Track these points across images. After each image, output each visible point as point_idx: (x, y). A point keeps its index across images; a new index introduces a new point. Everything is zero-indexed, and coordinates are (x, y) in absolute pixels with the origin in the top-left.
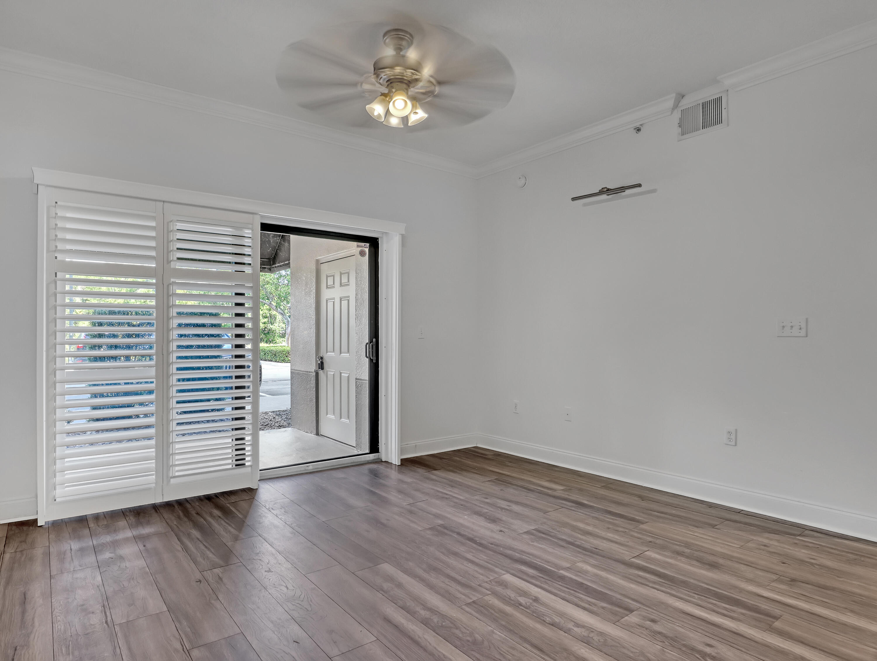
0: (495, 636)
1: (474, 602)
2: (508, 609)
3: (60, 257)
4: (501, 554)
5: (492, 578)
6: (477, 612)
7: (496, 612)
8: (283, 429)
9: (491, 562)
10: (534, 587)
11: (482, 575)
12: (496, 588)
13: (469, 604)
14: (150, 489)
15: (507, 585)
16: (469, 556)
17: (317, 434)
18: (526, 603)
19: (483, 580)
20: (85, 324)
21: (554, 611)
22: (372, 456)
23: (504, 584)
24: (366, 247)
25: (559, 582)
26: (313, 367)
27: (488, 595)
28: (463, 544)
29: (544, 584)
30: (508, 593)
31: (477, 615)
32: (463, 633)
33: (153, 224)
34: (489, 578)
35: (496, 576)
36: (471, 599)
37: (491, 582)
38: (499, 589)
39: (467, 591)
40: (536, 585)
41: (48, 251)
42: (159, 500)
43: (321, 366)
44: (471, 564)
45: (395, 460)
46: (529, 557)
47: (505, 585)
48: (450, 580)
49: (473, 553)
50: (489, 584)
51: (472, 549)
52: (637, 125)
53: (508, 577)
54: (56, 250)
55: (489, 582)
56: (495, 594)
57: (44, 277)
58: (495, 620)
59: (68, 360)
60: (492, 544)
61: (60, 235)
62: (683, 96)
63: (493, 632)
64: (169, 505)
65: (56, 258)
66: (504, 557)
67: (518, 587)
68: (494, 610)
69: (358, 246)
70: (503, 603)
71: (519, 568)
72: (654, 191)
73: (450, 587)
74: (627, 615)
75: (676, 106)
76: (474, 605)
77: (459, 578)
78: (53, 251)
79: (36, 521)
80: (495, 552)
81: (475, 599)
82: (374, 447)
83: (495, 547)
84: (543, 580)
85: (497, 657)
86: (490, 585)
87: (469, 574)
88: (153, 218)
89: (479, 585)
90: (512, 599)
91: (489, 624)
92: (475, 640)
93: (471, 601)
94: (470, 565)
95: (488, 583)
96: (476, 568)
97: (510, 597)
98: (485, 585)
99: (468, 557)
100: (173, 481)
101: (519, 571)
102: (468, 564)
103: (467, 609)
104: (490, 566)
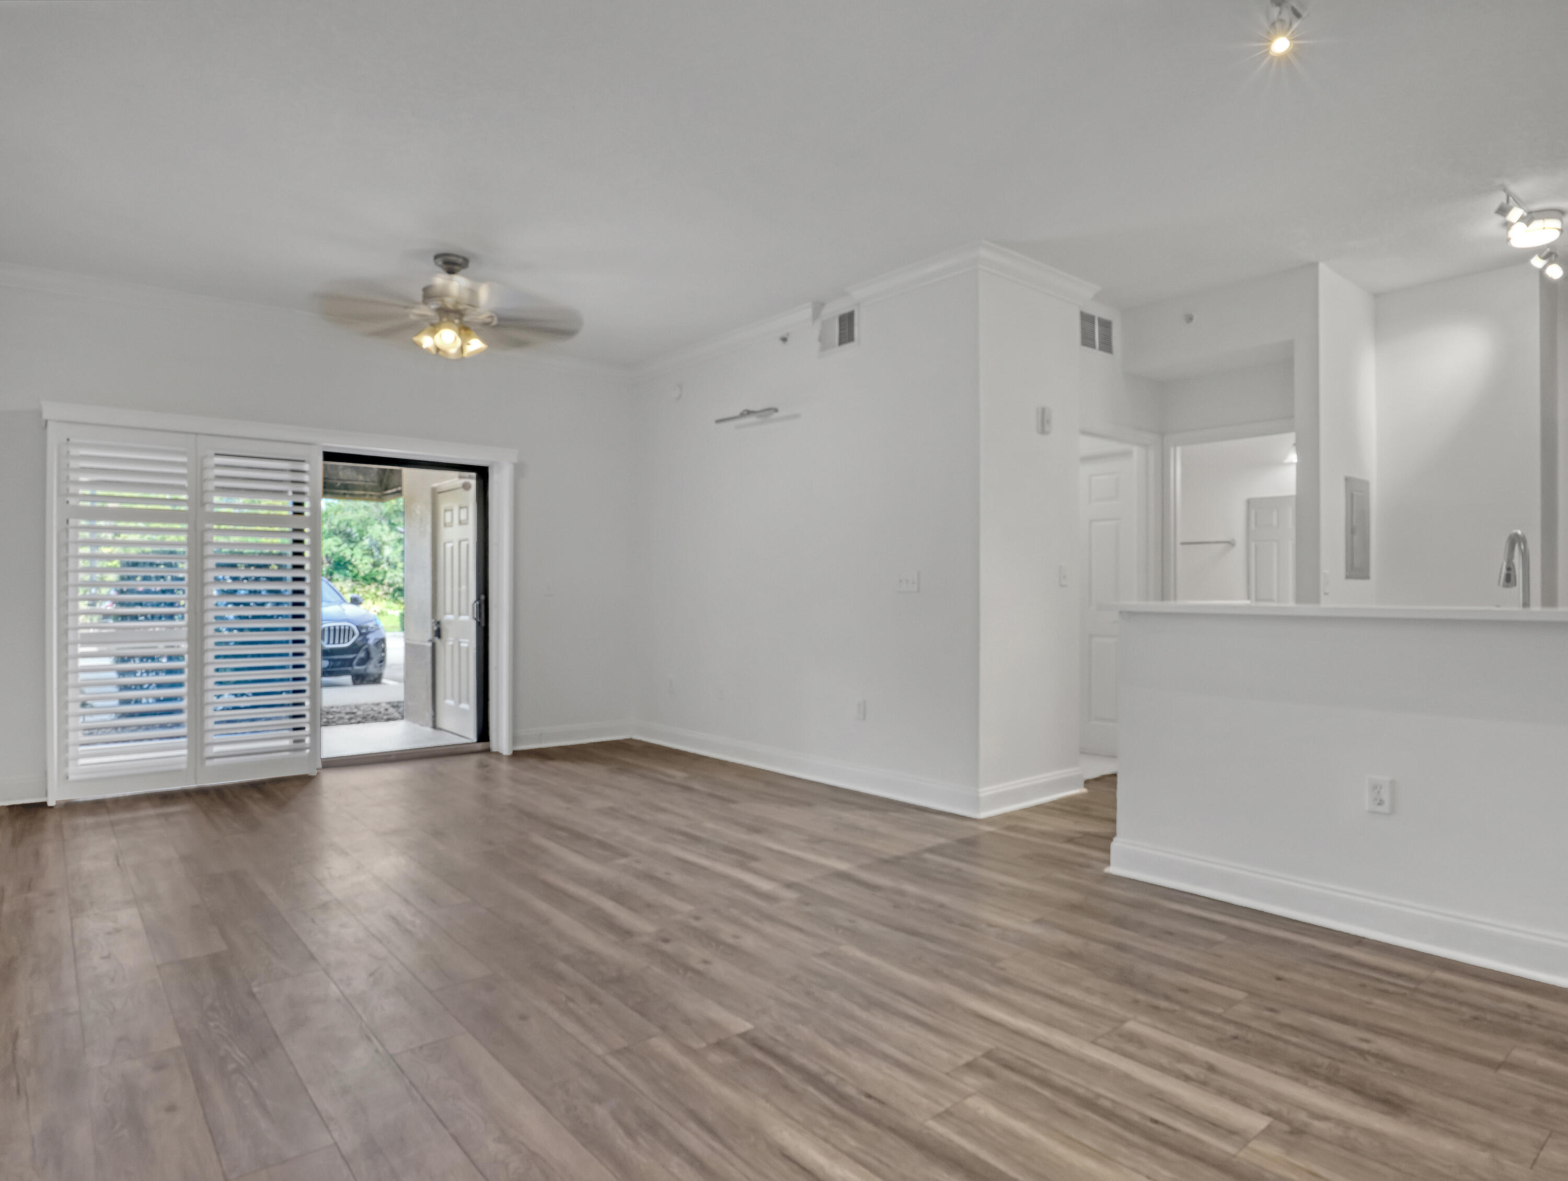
3: (73, 501)
8: (391, 723)
14: (180, 771)
17: (435, 727)
20: (112, 577)
22: (481, 746)
24: (471, 479)
26: (429, 635)
33: (184, 459)
41: (59, 495)
42: (192, 785)
43: (438, 633)
45: (506, 750)
52: (782, 334)
54: (68, 494)
57: (54, 523)
59: (82, 619)
61: (73, 476)
62: (823, 305)
64: (203, 792)
65: (68, 502)
69: (460, 477)
72: (796, 416)
75: (816, 315)
78: (64, 495)
79: (46, 803)
82: (483, 734)
88: (183, 453)
100: (209, 763)
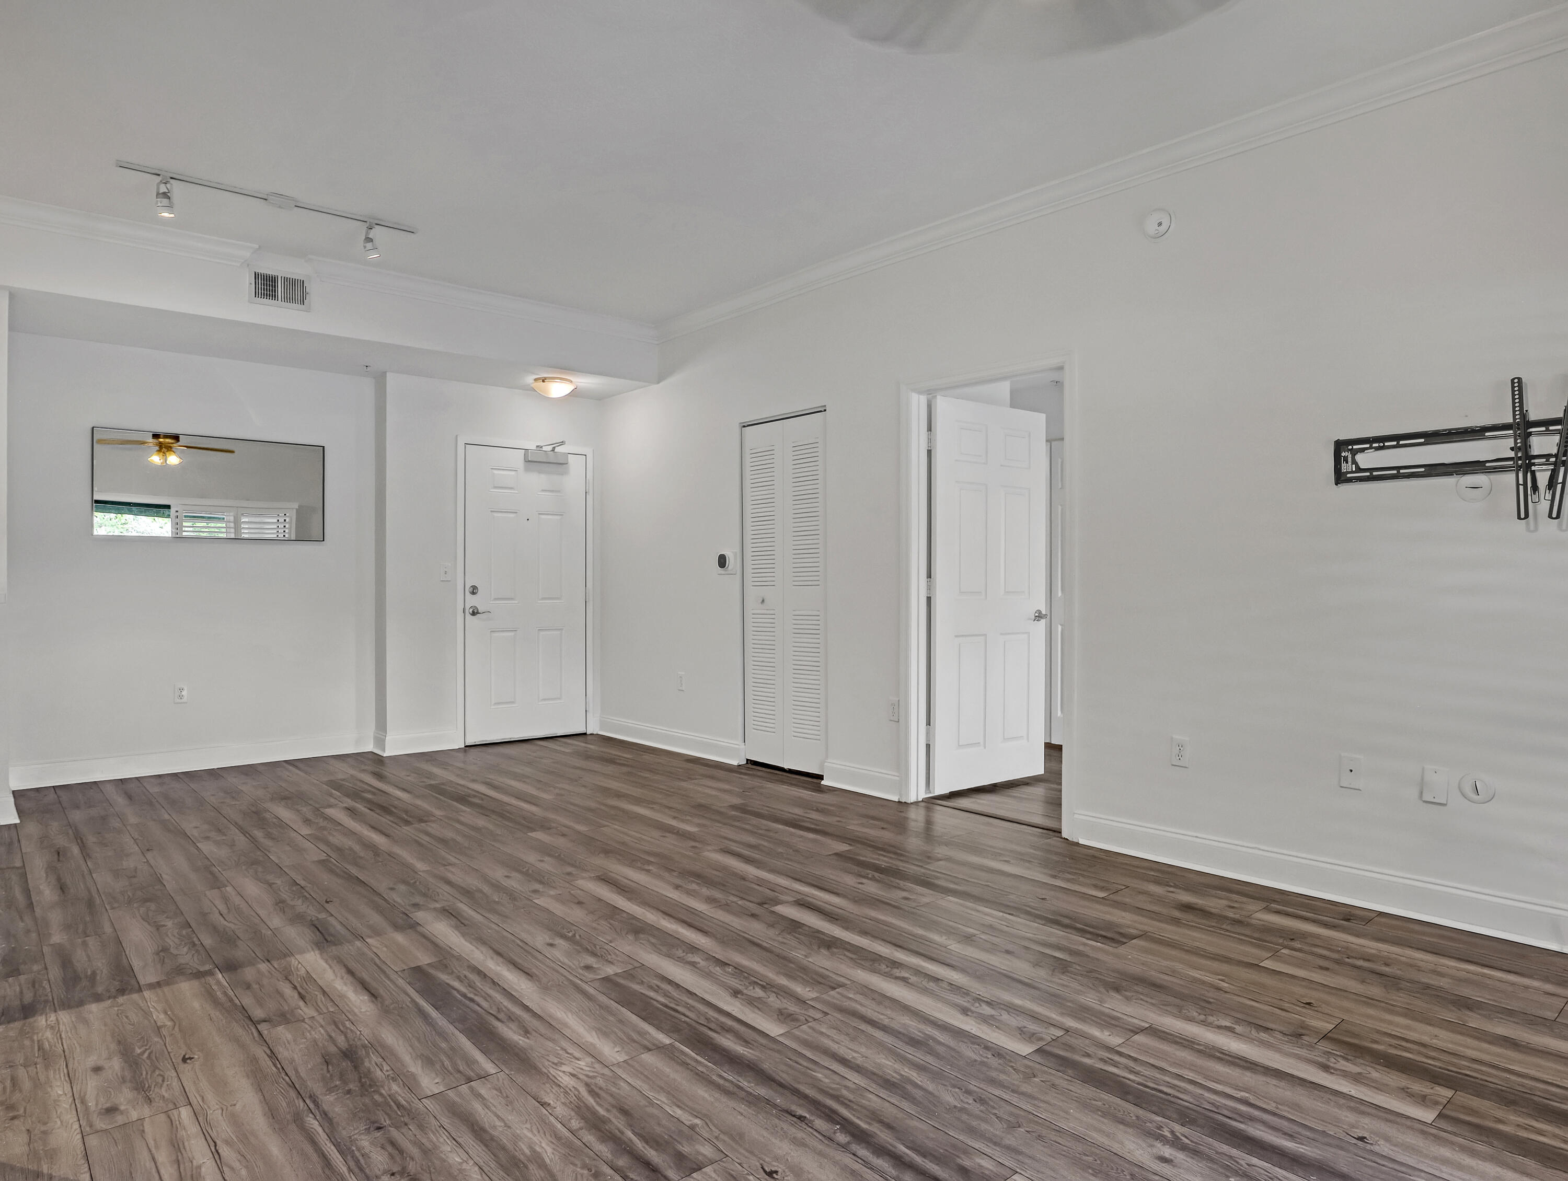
0: (803, 953)
1: (833, 988)
2: (783, 981)
4: (781, 1085)
5: (804, 1027)
6: (828, 976)
7: (800, 977)
9: (805, 1064)
10: (734, 1013)
11: (822, 1033)
12: (798, 1011)
13: (841, 986)
15: (778, 1015)
16: (855, 1078)
18: (754, 988)
19: (820, 1024)
21: (717, 979)
23: (783, 1016)
25: (684, 1022)
27: (813, 999)
28: (875, 1116)
29: (713, 1017)
30: (779, 1002)
31: (827, 973)
32: (845, 955)
34: (810, 1027)
35: (796, 1032)
36: (838, 993)
37: (806, 1020)
38: (793, 1008)
39: (847, 1004)
40: (728, 1015)
44: (847, 1057)
46: (721, 1076)
47: (782, 1014)
48: (880, 1022)
49: (846, 1087)
50: (809, 1016)
51: (850, 1101)
53: (774, 1029)
55: (810, 1020)
56: (801, 1001)
58: (804, 969)
60: (801, 1118)
63: (806, 956)
66: (778, 1078)
67: (760, 1013)
68: (803, 978)
70: (789, 989)
71: (751, 1048)
73: (876, 1010)
74: (616, 974)
76: (833, 985)
77: (863, 1026)
80: (796, 1092)
81: (832, 993)
83: (793, 1107)
84: (713, 1026)
85: (803, 937)
86: (809, 1014)
87: (847, 1034)
89: (826, 1014)
90: (774, 994)
91: (812, 964)
92: (828, 949)
93: (837, 990)
94: (849, 1055)
95: (813, 1018)
96: (834, 1047)
97: (777, 997)
98: (818, 1015)
99: (856, 1074)
101: (749, 1043)
102: (853, 1057)
103: (842, 980)
104: (808, 1054)
